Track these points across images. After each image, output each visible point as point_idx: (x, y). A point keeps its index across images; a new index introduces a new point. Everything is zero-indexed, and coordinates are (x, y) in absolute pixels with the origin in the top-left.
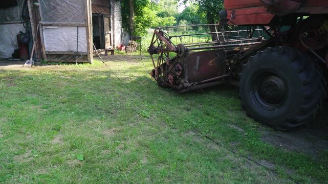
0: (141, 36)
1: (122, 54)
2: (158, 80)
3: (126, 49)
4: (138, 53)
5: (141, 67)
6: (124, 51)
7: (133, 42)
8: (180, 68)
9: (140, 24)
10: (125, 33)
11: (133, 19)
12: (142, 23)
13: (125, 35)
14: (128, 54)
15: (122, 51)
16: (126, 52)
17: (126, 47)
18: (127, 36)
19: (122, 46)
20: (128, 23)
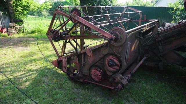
0: (22, 19)
1: (4, 36)
2: (69, 72)
3: (7, 31)
4: (21, 35)
5: (35, 54)
6: (6, 34)
7: (15, 24)
8: (116, 61)
9: (20, 8)
10: (5, 16)
11: (11, 3)
12: (22, 7)
13: (5, 18)
14: (12, 36)
15: (3, 34)
16: (9, 35)
17: (7, 30)
18: (7, 19)
19: (3, 28)
20: (7, 6)
